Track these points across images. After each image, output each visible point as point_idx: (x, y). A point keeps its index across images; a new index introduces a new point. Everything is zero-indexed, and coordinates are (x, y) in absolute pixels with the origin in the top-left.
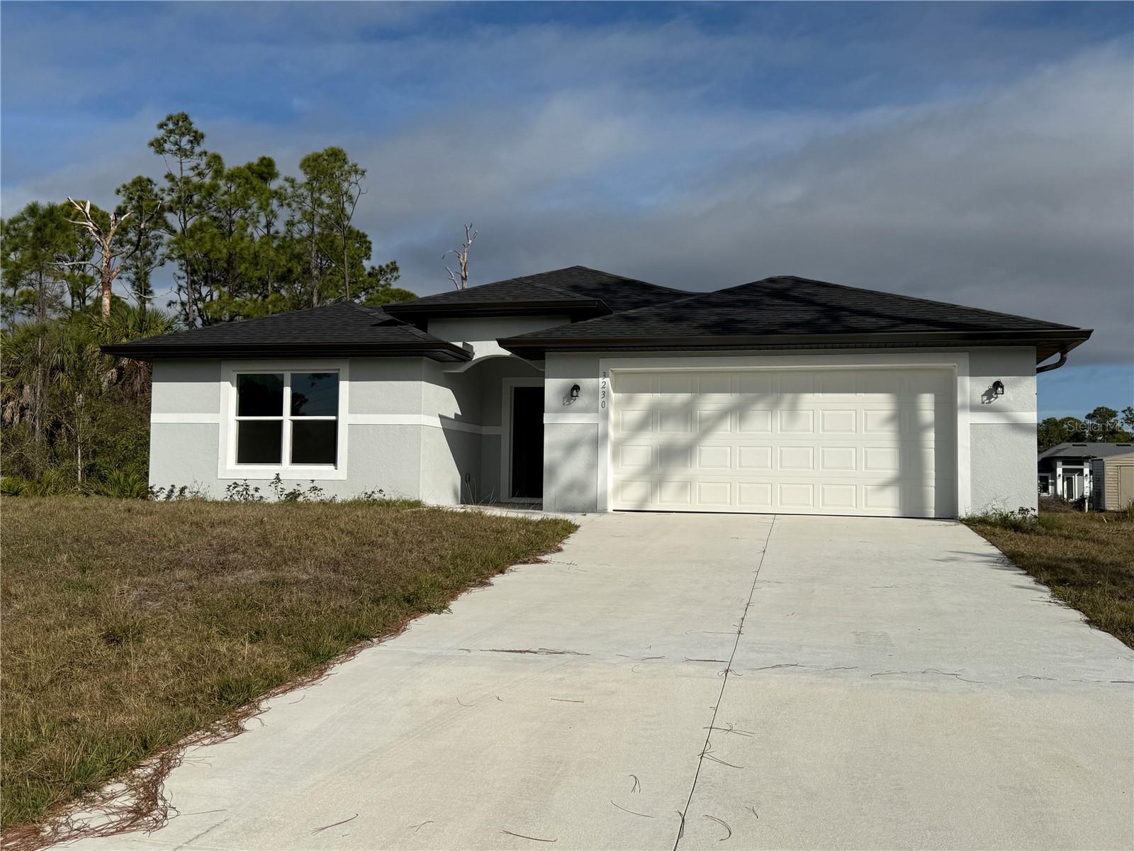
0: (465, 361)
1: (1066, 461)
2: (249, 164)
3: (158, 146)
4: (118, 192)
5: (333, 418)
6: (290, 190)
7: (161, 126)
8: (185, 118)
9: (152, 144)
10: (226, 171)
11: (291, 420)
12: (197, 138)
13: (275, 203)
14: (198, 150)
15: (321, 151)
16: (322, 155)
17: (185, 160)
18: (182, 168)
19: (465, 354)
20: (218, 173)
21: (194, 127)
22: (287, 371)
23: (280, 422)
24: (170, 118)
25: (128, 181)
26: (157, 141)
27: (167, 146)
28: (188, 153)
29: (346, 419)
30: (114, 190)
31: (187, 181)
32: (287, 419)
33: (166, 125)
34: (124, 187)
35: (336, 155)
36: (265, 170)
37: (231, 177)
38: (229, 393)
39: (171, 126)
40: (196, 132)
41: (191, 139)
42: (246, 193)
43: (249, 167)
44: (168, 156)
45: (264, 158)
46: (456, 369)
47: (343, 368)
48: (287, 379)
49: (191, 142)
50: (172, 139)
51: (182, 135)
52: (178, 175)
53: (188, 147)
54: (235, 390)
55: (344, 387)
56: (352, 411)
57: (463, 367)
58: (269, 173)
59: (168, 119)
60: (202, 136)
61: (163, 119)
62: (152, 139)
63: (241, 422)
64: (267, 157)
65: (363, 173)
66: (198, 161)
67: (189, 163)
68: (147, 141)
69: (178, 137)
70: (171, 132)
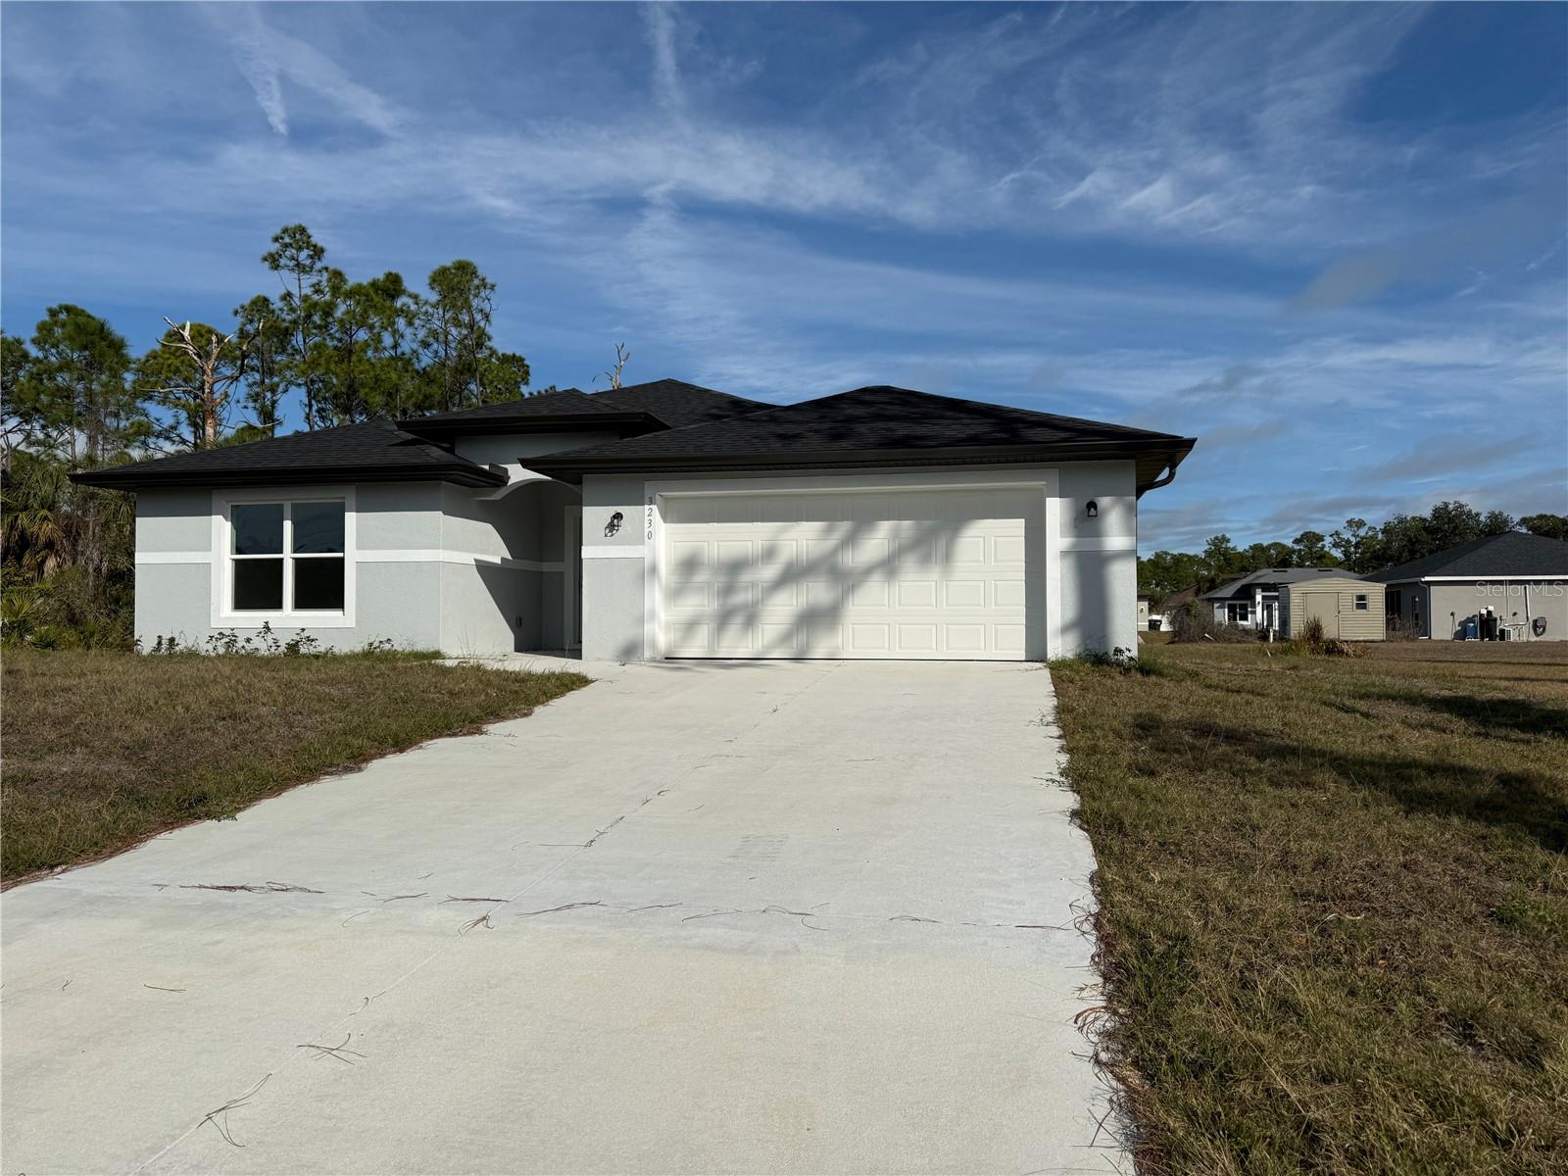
0: (498, 486)
1: (1266, 587)
2: (374, 281)
3: (273, 261)
4: (236, 313)
5: (340, 555)
6: (413, 307)
7: (276, 240)
8: (303, 230)
9: (265, 259)
10: (347, 288)
11: (293, 558)
12: (318, 252)
13: (401, 322)
14: (319, 265)
15: (449, 264)
16: (449, 269)
17: (303, 277)
18: (301, 286)
19: (499, 479)
20: (335, 290)
21: (313, 240)
22: (288, 500)
23: (281, 560)
24: (285, 231)
25: (247, 302)
26: (271, 255)
27: (283, 262)
28: (307, 269)
29: (353, 555)
30: (231, 311)
31: (305, 299)
32: (288, 557)
33: (282, 238)
34: (242, 307)
35: (464, 269)
36: (391, 287)
37: (349, 295)
38: (220, 530)
39: (287, 240)
40: (315, 246)
41: (311, 253)
42: (365, 312)
43: (374, 284)
44: (285, 273)
45: (390, 274)
46: (490, 496)
47: (349, 496)
48: (288, 510)
49: (311, 257)
50: (287, 253)
51: (300, 249)
52: (295, 291)
53: (308, 262)
54: (229, 524)
55: (351, 519)
56: (360, 546)
57: (498, 493)
58: (394, 290)
59: (284, 232)
60: (322, 250)
61: (278, 231)
62: (264, 252)
63: (237, 561)
64: (394, 272)
65: (493, 287)
66: (319, 278)
67: (308, 281)
68: (261, 257)
69: (294, 251)
70: (287, 246)
